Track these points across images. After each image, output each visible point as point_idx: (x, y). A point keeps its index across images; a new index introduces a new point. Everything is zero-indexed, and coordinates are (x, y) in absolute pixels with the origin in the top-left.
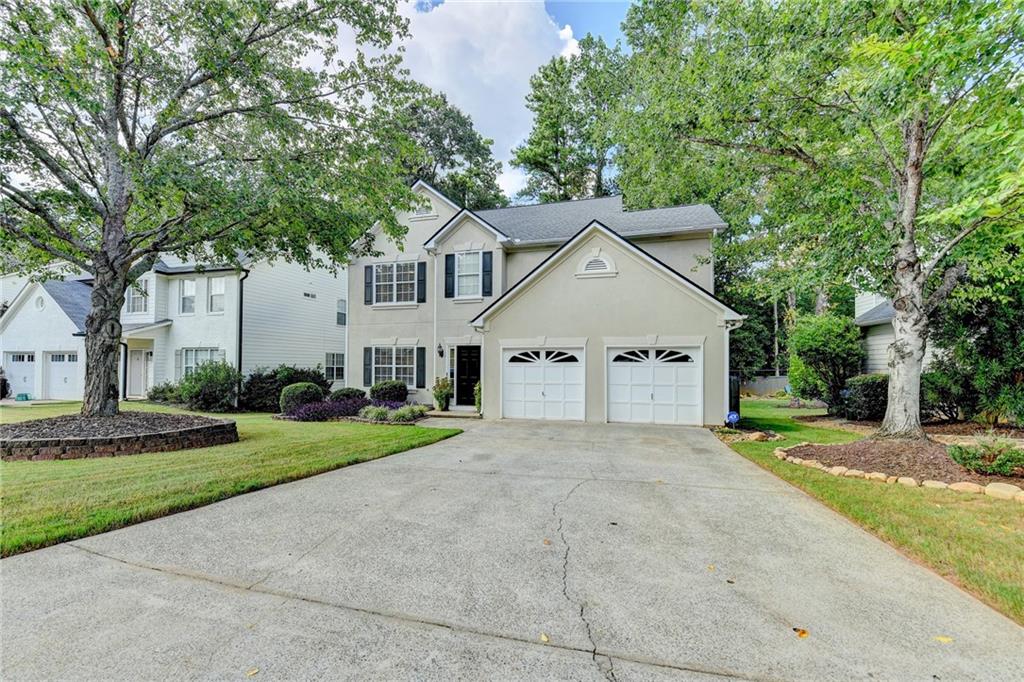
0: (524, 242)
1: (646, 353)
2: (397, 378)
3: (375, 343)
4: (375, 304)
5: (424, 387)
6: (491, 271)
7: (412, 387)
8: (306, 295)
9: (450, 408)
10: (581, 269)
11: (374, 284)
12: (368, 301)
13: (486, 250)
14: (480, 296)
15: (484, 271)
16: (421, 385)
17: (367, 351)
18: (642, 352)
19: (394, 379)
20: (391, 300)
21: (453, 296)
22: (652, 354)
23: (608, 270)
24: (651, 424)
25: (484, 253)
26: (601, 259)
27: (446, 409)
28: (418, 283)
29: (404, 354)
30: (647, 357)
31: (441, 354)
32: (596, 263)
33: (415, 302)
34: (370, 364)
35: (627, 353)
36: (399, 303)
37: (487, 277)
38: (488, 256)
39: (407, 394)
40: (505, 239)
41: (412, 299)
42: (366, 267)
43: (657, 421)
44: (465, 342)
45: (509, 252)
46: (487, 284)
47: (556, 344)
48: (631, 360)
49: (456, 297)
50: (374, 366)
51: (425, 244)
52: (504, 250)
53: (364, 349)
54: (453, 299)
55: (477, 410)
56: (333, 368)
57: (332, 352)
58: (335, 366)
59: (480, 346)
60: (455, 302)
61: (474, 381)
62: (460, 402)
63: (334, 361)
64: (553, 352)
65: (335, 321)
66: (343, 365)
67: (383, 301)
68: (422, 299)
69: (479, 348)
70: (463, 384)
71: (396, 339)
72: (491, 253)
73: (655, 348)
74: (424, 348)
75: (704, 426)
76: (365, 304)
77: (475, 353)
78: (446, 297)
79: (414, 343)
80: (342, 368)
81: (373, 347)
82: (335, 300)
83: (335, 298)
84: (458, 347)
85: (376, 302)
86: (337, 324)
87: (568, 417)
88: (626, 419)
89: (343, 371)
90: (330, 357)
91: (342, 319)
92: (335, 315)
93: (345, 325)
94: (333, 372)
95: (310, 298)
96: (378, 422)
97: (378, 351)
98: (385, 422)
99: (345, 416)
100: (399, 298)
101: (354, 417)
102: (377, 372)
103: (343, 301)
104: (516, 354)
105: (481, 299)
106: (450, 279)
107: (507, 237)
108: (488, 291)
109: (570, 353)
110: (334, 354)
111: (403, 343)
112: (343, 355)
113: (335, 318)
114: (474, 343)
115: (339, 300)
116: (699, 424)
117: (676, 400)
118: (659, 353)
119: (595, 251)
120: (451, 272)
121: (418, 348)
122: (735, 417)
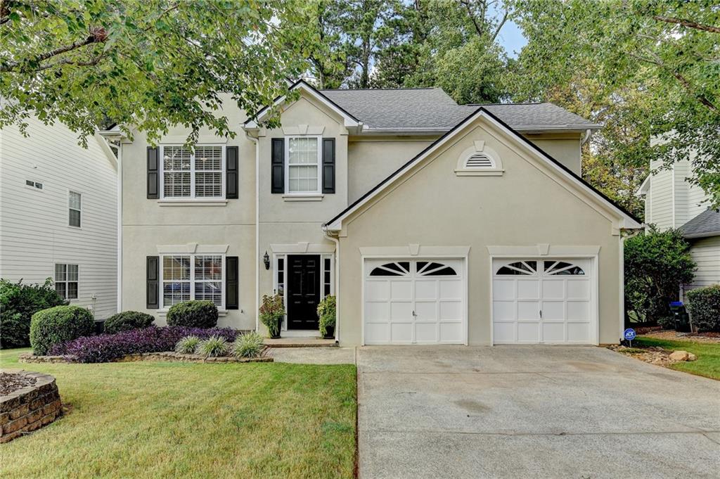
0: (373, 129)
1: (533, 264)
2: (197, 297)
3: (164, 250)
4: (162, 198)
5: (236, 308)
6: (333, 162)
7: (221, 308)
8: (29, 183)
9: (282, 334)
10: (462, 166)
11: (162, 172)
12: (153, 194)
13: (326, 136)
14: (319, 192)
15: (324, 162)
16: (233, 304)
17: (152, 261)
18: (529, 263)
19: (192, 298)
20: (187, 194)
21: (283, 192)
22: (540, 265)
23: (494, 167)
24: (540, 344)
25: (325, 140)
26: (485, 154)
27: (276, 335)
28: (227, 174)
29: (206, 266)
31: (268, 266)
32: (478, 159)
33: (223, 198)
34: (157, 278)
35: (513, 265)
36: (200, 199)
37: (328, 171)
38: (329, 143)
39: (217, 317)
40: (355, 124)
41: (218, 194)
42: (149, 149)
43: (547, 342)
44: (300, 248)
45: (355, 140)
46: (328, 178)
48: (518, 273)
49: (287, 193)
50: (162, 281)
51: (246, 123)
52: (350, 137)
53: (148, 258)
54: (283, 195)
55: (321, 335)
56: (65, 284)
57: (63, 262)
58: (67, 282)
59: (319, 256)
60: (286, 199)
61: (311, 298)
62: (292, 326)
63: (65, 274)
64: (426, 263)
65: (68, 222)
66: (77, 280)
67: (175, 195)
68: (233, 194)
69: (317, 258)
70: (296, 302)
71: (197, 245)
72: (333, 140)
73: (543, 259)
74: (237, 258)
75: (600, 345)
76: (148, 198)
77: (312, 264)
78: (273, 192)
79: (218, 250)
80: (76, 284)
81: (159, 255)
82: (68, 193)
83: (68, 190)
84: (289, 256)
85: (165, 195)
86: (70, 224)
87: (443, 342)
88: (510, 339)
89: (76, 288)
90: (61, 269)
91: (75, 219)
92: (68, 213)
93: (79, 226)
94: (65, 288)
95: (34, 188)
96: (218, 359)
97: (168, 261)
98: (230, 359)
99: (153, 351)
100: (199, 192)
101: (169, 353)
102: (168, 289)
103: (76, 195)
104: (379, 265)
105: (320, 199)
106: (278, 170)
107: (358, 121)
108: (329, 187)
109: (447, 265)
110: (65, 265)
111: (207, 250)
112: (77, 266)
113: (68, 218)
114: (313, 250)
115: (70, 192)
116: (593, 344)
117: (567, 317)
118: (547, 264)
119: (480, 145)
120: (281, 161)
121: (227, 258)
122: (631, 334)
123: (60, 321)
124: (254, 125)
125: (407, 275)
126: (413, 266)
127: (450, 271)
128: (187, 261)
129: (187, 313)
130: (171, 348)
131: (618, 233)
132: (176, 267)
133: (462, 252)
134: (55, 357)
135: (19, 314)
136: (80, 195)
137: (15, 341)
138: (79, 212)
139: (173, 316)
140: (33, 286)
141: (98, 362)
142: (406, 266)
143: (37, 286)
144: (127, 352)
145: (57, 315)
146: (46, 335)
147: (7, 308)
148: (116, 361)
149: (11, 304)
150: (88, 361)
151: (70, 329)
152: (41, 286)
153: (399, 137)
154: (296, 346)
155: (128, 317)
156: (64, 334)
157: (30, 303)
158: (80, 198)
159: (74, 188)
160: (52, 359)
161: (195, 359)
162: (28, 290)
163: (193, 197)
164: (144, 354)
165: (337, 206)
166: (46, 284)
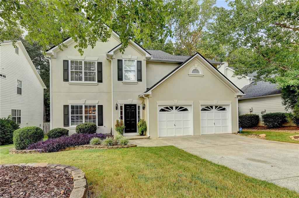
0: (154, 59)
2: (85, 121)
3: (71, 103)
4: (70, 81)
5: (102, 125)
6: (141, 70)
10: (191, 73)
11: (70, 70)
12: (66, 79)
13: (138, 60)
14: (136, 81)
15: (138, 70)
16: (101, 124)
17: (66, 107)
18: (211, 106)
19: (84, 122)
20: (81, 80)
22: (214, 107)
23: (200, 73)
24: (215, 134)
25: (138, 62)
26: (198, 69)
28: (98, 73)
29: (90, 109)
30: (212, 109)
31: (117, 108)
32: (196, 71)
33: (96, 82)
34: (68, 114)
36: (86, 82)
37: (139, 73)
38: (139, 63)
39: (96, 129)
40: (150, 56)
43: (216, 133)
44: (129, 102)
45: (149, 62)
46: (139, 76)
47: (180, 103)
48: (207, 110)
49: (124, 81)
50: (70, 115)
51: (108, 52)
52: (147, 61)
53: (64, 106)
54: (122, 81)
55: (139, 134)
56: (15, 117)
57: (15, 109)
58: (16, 117)
60: (123, 83)
61: (133, 121)
62: (126, 132)
63: (16, 114)
64: (179, 107)
65: (16, 92)
66: (20, 116)
67: (76, 80)
68: (100, 81)
69: (135, 105)
70: (127, 122)
71: (86, 101)
72: (141, 62)
73: (215, 105)
74: (102, 106)
76: (64, 81)
77: (133, 108)
78: (118, 80)
79: (96, 103)
80: (20, 118)
81: (69, 105)
82: (16, 81)
83: (16, 79)
84: (125, 105)
85: (71, 80)
86: (17, 93)
87: (185, 135)
88: (206, 133)
89: (20, 119)
90: (14, 111)
91: (19, 91)
92: (16, 89)
93: (21, 94)
94: (15, 120)
95: (2, 77)
96: (114, 146)
97: (73, 107)
98: (119, 146)
99: (79, 145)
100: (86, 79)
101: (88, 145)
102: (73, 119)
104: (163, 108)
105: (137, 83)
106: (120, 72)
108: (140, 79)
109: (185, 107)
110: (16, 110)
111: (90, 103)
112: (20, 110)
113: (16, 90)
114: (134, 103)
116: (230, 133)
117: (222, 124)
118: (216, 107)
119: (196, 65)
120: (121, 68)
121: (98, 106)
122: (241, 129)
123: (30, 133)
124: (112, 53)
125: (172, 111)
126: (174, 108)
127: (186, 110)
128: (81, 107)
129: (86, 128)
130: (88, 143)
131: (237, 97)
132: (77, 109)
133: (191, 103)
134: (32, 150)
138: (21, 89)
139: (79, 130)
140: (4, 119)
141: (55, 151)
142: (172, 108)
143: (5, 119)
144: (68, 146)
145: (28, 131)
146: (23, 140)
148: (62, 151)
150: (50, 151)
151: (34, 137)
152: (7, 118)
153: (161, 62)
154: (134, 139)
155: (59, 130)
156: (32, 139)
157: (4, 126)
158: (21, 83)
159: (19, 79)
160: (30, 152)
161: (102, 147)
162: (2, 121)
163: (83, 81)
164: (76, 146)
165: (143, 86)
166: (9, 118)
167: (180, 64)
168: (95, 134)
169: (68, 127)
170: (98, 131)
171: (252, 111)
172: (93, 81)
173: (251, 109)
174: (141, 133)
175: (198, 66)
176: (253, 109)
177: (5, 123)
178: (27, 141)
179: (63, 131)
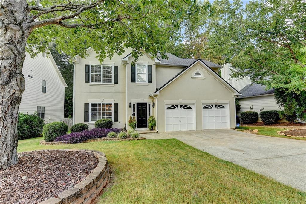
0: (163, 63)
1: (212, 105)
3: (90, 101)
4: (90, 83)
5: (118, 121)
6: (151, 73)
8: (29, 76)
9: (136, 129)
10: (193, 76)
11: (90, 73)
12: (87, 81)
13: (149, 65)
14: (147, 82)
15: (148, 73)
16: (116, 120)
17: (86, 105)
19: (102, 118)
20: (100, 82)
21: (135, 82)
22: (214, 106)
23: (202, 76)
24: (215, 129)
25: (148, 66)
26: (199, 72)
28: (114, 75)
29: (107, 107)
30: (213, 107)
31: (130, 106)
32: (198, 74)
33: (113, 83)
34: (88, 111)
35: (207, 106)
36: (104, 83)
37: (150, 76)
38: (150, 67)
39: (112, 124)
40: (159, 61)
42: (86, 65)
43: (217, 128)
44: (141, 101)
45: (158, 66)
46: (150, 78)
47: (184, 102)
48: (209, 108)
49: (136, 82)
50: (90, 112)
51: (123, 58)
52: (156, 65)
53: (85, 104)
54: (135, 83)
55: (149, 129)
56: (40, 114)
58: (41, 113)
59: (147, 103)
60: (136, 84)
61: (144, 117)
62: (138, 127)
63: (40, 110)
64: (183, 105)
65: (42, 91)
66: (44, 112)
67: (95, 82)
68: (116, 82)
69: (146, 104)
70: (139, 119)
71: (103, 100)
72: (151, 66)
74: (118, 104)
75: (231, 129)
76: (85, 83)
77: (144, 106)
78: (132, 82)
79: (112, 101)
80: (44, 114)
81: (89, 103)
82: (42, 80)
83: (42, 79)
84: (137, 103)
85: (91, 82)
87: (189, 130)
88: (207, 128)
89: (44, 115)
90: (39, 108)
91: (44, 90)
92: (42, 88)
93: (45, 92)
94: (40, 115)
95: (31, 78)
96: (127, 139)
97: (92, 105)
98: (131, 139)
99: (98, 138)
100: (104, 81)
101: (106, 138)
102: (92, 115)
103: (44, 81)
104: (169, 106)
105: (147, 85)
106: (133, 75)
107: (160, 60)
108: (150, 81)
109: (189, 106)
110: (40, 107)
111: (107, 101)
112: (44, 107)
113: (42, 89)
114: (145, 102)
115: (43, 80)
116: (229, 128)
117: (222, 121)
118: (216, 105)
119: (198, 70)
120: (134, 72)
121: (114, 104)
122: (238, 125)
123: (57, 128)
124: (126, 59)
125: (178, 109)
126: (179, 106)
127: (190, 108)
128: (100, 105)
129: (104, 123)
130: (106, 136)
131: (234, 97)
132: (95, 107)
133: (194, 102)
134: (59, 142)
135: (28, 126)
136: (46, 81)
137: (26, 136)
138: (46, 87)
139: (98, 125)
140: (31, 115)
141: (78, 143)
143: (32, 115)
144: (89, 139)
145: (56, 126)
146: (51, 134)
147: (23, 124)
148: (84, 142)
149: (24, 122)
150: (74, 143)
151: (61, 131)
152: (33, 115)
153: (169, 66)
154: (144, 133)
155: (81, 125)
156: (58, 133)
157: (32, 121)
158: (46, 83)
159: (44, 79)
160: (58, 143)
161: (117, 140)
162: (30, 117)
163: (102, 83)
164: (95, 139)
165: (153, 87)
166: (35, 114)
167: (185, 67)
168: (111, 128)
169: (88, 123)
170: (114, 126)
171: (252, 109)
172: (110, 82)
173: (251, 106)
174: (151, 128)
175: (199, 70)
176: (253, 106)
177: (32, 119)
178: (54, 134)
179: (84, 126)
